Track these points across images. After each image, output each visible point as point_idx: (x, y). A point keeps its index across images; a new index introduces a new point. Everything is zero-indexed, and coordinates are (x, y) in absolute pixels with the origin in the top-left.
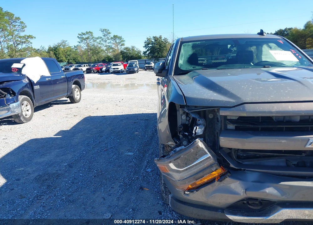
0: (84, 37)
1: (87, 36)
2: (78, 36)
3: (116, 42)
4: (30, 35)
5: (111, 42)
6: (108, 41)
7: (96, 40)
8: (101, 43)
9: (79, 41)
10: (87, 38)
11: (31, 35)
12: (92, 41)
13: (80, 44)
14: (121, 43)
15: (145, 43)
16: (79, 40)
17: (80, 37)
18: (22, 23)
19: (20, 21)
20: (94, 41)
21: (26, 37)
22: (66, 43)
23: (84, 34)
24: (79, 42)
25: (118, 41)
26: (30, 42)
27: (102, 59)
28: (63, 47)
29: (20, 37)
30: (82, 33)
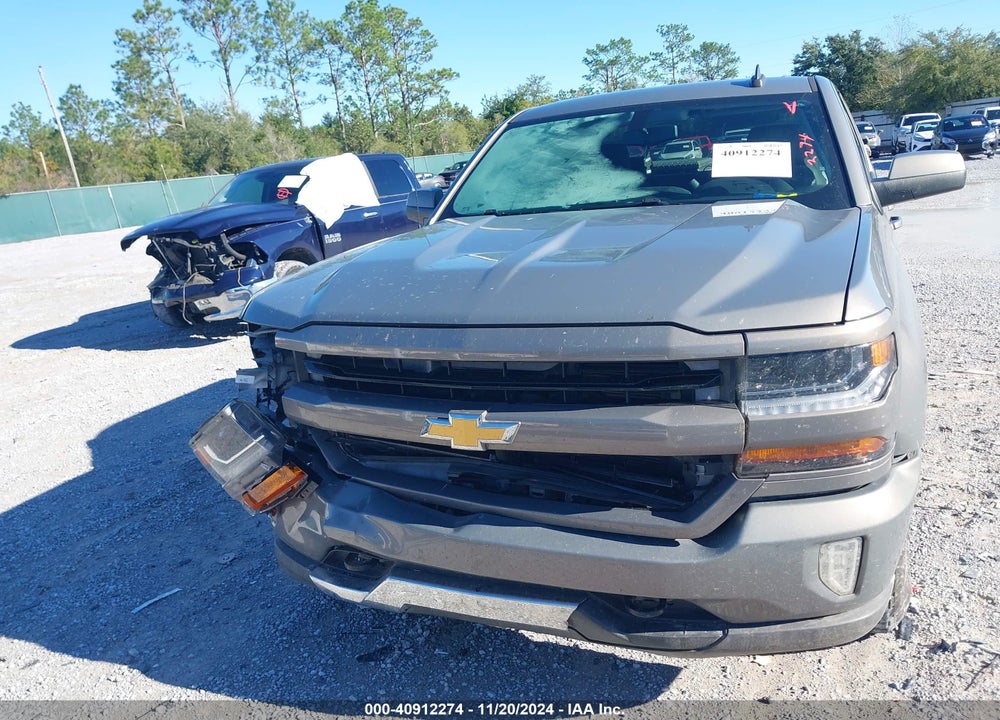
0: (605, 58)
1: (611, 55)
2: (587, 56)
3: (707, 65)
4: (444, 70)
5: (690, 68)
6: (681, 66)
7: (639, 64)
8: (656, 74)
9: (588, 73)
10: (613, 63)
11: (447, 68)
12: (627, 69)
13: (589, 83)
14: (726, 68)
15: (796, 62)
16: (586, 70)
17: (590, 59)
18: (427, 33)
19: (421, 28)
20: (635, 69)
21: (436, 76)
23: (602, 49)
24: (589, 78)
25: (714, 63)
26: (445, 89)
28: (531, 98)
29: (419, 78)
30: (599, 47)
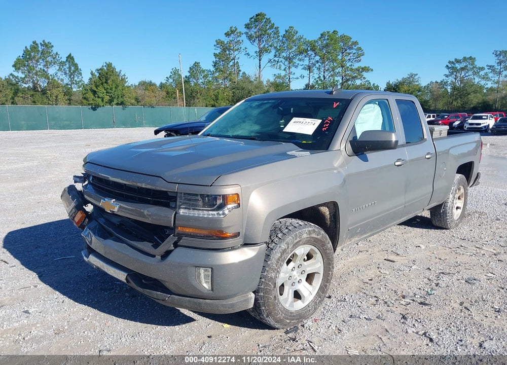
0: (458, 66)
1: (463, 65)
2: (448, 64)
6: (505, 73)
7: (478, 71)
8: (487, 77)
10: (462, 69)
11: (367, 66)
12: (470, 73)
16: (447, 72)
17: (450, 66)
18: (360, 49)
19: (357, 46)
20: (475, 74)
21: (361, 70)
22: (416, 77)
23: (458, 61)
26: (364, 76)
27: (472, 106)
29: (352, 70)
30: (456, 60)
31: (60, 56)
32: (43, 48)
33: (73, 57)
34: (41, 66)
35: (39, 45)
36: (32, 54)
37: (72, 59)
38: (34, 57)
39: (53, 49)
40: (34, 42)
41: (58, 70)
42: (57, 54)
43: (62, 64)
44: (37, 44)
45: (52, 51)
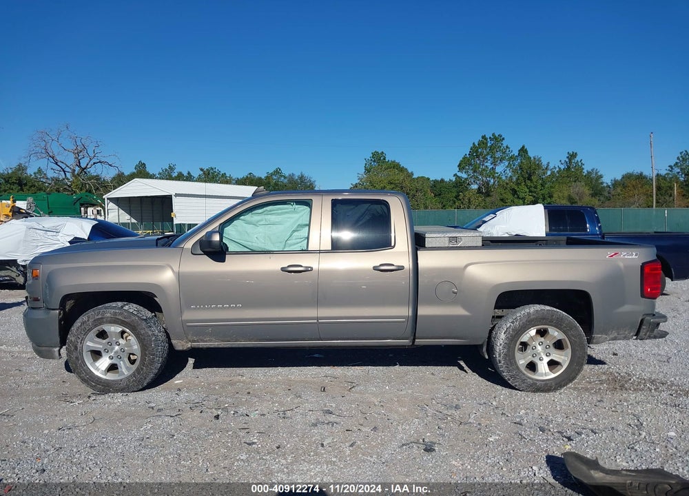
31: (511, 150)
32: (492, 142)
33: (526, 150)
34: (489, 164)
35: (489, 140)
36: (480, 150)
37: (526, 152)
38: (481, 154)
39: (503, 142)
40: (484, 137)
41: (507, 167)
42: (507, 147)
43: (512, 158)
44: (486, 139)
45: (502, 144)
